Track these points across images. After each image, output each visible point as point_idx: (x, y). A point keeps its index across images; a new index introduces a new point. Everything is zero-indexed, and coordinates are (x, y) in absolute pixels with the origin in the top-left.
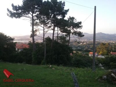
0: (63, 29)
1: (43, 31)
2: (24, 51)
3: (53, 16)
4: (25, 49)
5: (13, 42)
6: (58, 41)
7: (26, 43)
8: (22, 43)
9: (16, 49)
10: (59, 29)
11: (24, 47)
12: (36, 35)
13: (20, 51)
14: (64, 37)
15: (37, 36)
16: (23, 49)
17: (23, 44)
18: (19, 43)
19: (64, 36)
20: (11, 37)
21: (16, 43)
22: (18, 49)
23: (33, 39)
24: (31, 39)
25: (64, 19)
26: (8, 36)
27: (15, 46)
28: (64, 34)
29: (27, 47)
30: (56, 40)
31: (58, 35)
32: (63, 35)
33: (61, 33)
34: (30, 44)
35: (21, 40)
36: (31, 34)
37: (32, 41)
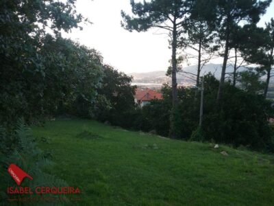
0: (250, 53)
1: (198, 61)
2: (152, 106)
3: (225, 20)
4: (154, 102)
5: (129, 85)
6: (234, 83)
7: (154, 89)
8: (147, 89)
9: (136, 101)
10: (239, 53)
11: (153, 98)
12: (180, 69)
13: (142, 105)
14: (253, 73)
15: (182, 71)
16: (149, 101)
17: (149, 92)
18: (141, 86)
19: (254, 71)
20: (125, 75)
21: (135, 87)
22: (139, 101)
23: (174, 80)
24: (170, 79)
25: (255, 26)
26: (121, 73)
27: (134, 94)
28: (254, 66)
29: (159, 97)
30: (230, 81)
31: (235, 68)
32: (251, 69)
33: (245, 64)
34: (165, 90)
35: (146, 82)
36: (170, 68)
37: (170, 85)
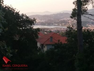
2: (56, 50)
4: (58, 46)
5: (31, 28)
7: (58, 32)
8: (51, 32)
9: (39, 45)
11: (57, 42)
12: (85, 11)
13: (45, 49)
15: (87, 14)
16: (53, 45)
17: (52, 35)
18: (44, 30)
20: (27, 17)
21: (38, 30)
22: (42, 45)
23: (79, 23)
24: (74, 21)
26: (23, 15)
27: (37, 37)
29: (64, 40)
35: (49, 24)
36: (74, 10)
37: (75, 28)
